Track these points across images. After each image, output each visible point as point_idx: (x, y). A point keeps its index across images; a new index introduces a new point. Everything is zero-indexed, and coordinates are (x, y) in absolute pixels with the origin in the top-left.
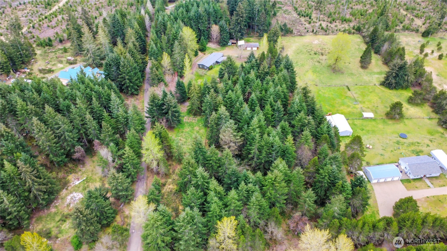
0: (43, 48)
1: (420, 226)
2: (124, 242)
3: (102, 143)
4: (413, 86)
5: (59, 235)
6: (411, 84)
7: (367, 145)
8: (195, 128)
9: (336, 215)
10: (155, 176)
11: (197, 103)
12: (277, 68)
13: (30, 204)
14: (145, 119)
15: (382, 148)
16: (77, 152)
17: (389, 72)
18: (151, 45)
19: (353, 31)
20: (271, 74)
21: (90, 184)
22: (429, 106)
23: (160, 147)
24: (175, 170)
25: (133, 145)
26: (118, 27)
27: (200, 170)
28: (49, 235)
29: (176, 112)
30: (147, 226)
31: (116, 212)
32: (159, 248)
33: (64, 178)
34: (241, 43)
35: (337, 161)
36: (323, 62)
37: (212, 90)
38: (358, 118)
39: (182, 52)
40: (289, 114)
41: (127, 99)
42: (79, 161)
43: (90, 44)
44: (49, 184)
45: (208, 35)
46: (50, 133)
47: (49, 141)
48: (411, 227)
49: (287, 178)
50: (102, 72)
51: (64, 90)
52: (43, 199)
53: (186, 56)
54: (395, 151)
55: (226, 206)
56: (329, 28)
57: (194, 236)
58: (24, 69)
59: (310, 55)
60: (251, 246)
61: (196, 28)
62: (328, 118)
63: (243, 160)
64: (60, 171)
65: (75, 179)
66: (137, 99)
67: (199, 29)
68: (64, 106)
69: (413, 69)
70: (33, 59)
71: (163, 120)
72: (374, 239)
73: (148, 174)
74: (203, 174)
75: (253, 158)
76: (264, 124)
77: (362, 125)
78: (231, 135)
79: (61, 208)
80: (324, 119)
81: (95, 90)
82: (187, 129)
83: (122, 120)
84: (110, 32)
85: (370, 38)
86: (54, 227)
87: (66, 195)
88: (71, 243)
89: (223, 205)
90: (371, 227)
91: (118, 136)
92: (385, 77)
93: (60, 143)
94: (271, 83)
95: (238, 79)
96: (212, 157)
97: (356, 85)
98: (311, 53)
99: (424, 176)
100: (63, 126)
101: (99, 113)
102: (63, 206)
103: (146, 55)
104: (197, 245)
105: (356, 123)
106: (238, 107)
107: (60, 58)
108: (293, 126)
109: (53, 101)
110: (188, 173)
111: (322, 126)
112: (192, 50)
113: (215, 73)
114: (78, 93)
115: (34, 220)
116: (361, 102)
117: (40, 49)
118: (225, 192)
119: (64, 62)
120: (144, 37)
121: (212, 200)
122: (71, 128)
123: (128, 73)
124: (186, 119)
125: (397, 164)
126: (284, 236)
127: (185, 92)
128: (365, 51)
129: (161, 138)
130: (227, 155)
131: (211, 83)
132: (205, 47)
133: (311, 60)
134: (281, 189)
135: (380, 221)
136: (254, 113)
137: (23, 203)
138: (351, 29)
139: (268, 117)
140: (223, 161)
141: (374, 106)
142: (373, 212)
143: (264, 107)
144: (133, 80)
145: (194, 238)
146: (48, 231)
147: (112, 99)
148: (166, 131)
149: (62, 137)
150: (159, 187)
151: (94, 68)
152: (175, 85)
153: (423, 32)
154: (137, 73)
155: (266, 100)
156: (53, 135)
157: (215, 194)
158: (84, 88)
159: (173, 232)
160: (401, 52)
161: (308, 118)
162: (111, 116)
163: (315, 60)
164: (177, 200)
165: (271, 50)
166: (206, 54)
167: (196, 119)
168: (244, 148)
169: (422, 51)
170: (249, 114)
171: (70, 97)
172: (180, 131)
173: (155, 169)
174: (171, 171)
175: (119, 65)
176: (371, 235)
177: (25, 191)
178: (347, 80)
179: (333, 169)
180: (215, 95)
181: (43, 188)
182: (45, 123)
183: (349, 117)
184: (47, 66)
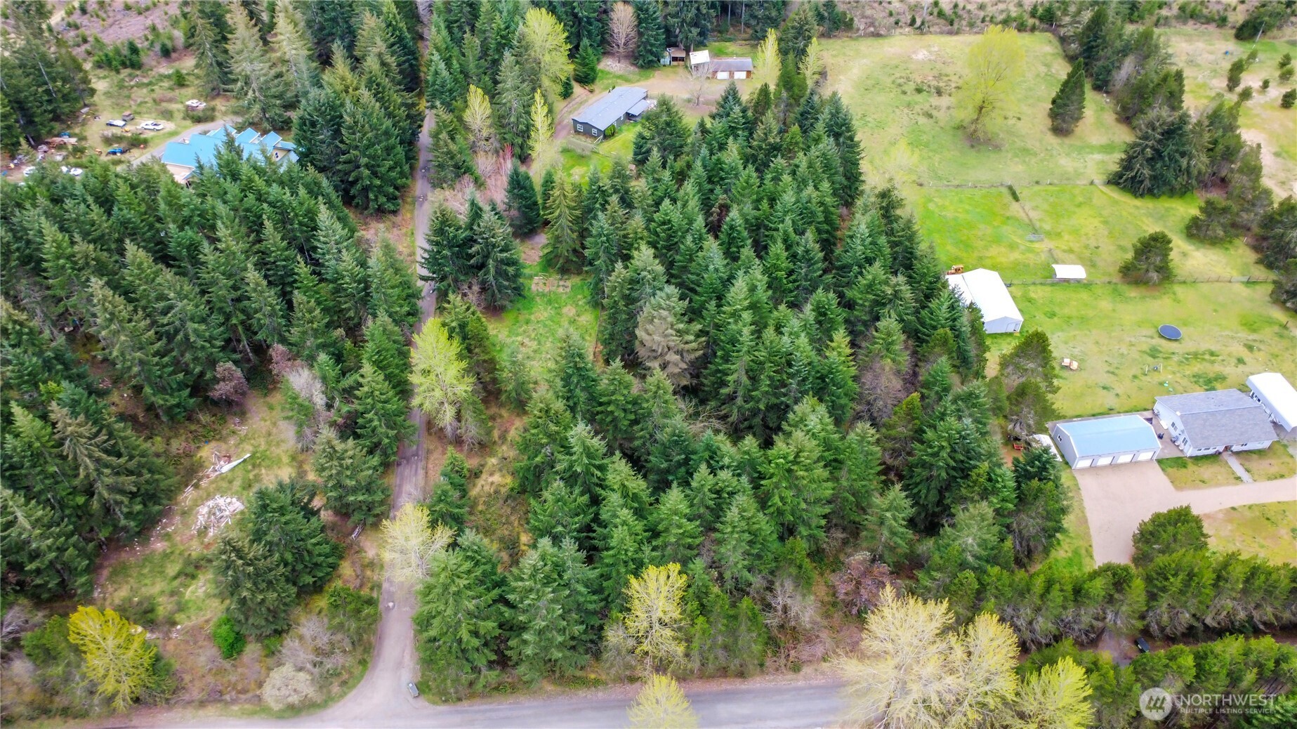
0: (113, 73)
1: (1207, 591)
2: (365, 636)
3: (296, 353)
4: (1205, 186)
5: (179, 617)
6: (1199, 182)
7: (1062, 359)
8: (565, 310)
9: (970, 559)
10: (450, 449)
11: (570, 237)
12: (805, 132)
13: (92, 530)
14: (420, 283)
15: (1108, 369)
16: (224, 380)
17: (1134, 145)
18: (434, 63)
19: (1031, 21)
20: (788, 153)
21: (263, 471)
22: (1247, 245)
23: (464, 364)
24: (506, 431)
25: (385, 358)
26: (334, 9)
27: (580, 432)
28: (150, 616)
29: (508, 264)
30: (429, 589)
31: (338, 553)
32: (463, 651)
33: (188, 455)
34: (700, 57)
35: (974, 406)
36: (941, 115)
37: (614, 199)
38: (1039, 281)
39: (526, 86)
40: (837, 268)
41: (366, 224)
42: (231, 407)
43: (251, 62)
44: (145, 471)
45: (603, 34)
46: (143, 324)
47: (140, 349)
48: (1182, 592)
49: (829, 456)
50: (291, 145)
51: (178, 198)
52: (129, 515)
53: (538, 96)
54: (1144, 378)
55: (654, 533)
56: (960, 12)
57: (563, 617)
58: (58, 135)
59: (904, 93)
60: (726, 647)
61: (566, 12)
62: (953, 280)
63: (703, 402)
64: (176, 436)
65: (219, 458)
66: (394, 225)
67: (575, 15)
68: (179, 244)
69: (1207, 137)
70: (86, 105)
71: (470, 287)
72: (1076, 627)
73: (429, 443)
74: (589, 442)
75: (732, 398)
76: (764, 299)
77: (1051, 302)
78: (670, 331)
79: (182, 541)
80: (939, 285)
81: (271, 198)
82: (541, 312)
83: (352, 287)
84: (309, 24)
85: (1081, 45)
86: (162, 592)
87: (197, 503)
88: (212, 637)
89: (645, 531)
90: (1069, 594)
91: (340, 332)
92: (1122, 160)
93: (174, 354)
94: (787, 178)
95: (689, 166)
96: (613, 393)
97: (1037, 183)
98: (905, 88)
99: (1227, 449)
100: (180, 304)
101: (284, 267)
102: (188, 533)
103: (420, 95)
104: (573, 643)
105: (1033, 295)
106: (689, 249)
107: (164, 104)
108: (849, 305)
109: (149, 230)
110: (544, 441)
111: (933, 304)
112: (555, 80)
113: (622, 147)
114: (221, 209)
115: (106, 573)
116: (1048, 234)
117: (105, 77)
118: (652, 494)
119: (178, 116)
120: (413, 39)
121: (615, 516)
122: (203, 310)
123: (367, 147)
124: (538, 283)
125: (1148, 414)
126: (819, 619)
127: (535, 203)
128: (1066, 84)
129: (465, 338)
130: (659, 388)
131: (611, 178)
132: (593, 69)
133: (906, 111)
134: (814, 486)
135: (1094, 575)
136: (735, 265)
137: (71, 527)
138: (1026, 16)
139: (776, 278)
140: (645, 405)
141: (1087, 247)
142: (1076, 552)
143: (766, 247)
144: (383, 170)
145: (565, 623)
146: (145, 605)
147: (320, 224)
148: (479, 319)
149: (179, 337)
150: (462, 480)
151: (265, 132)
152: (506, 185)
153: (1238, 25)
154: (394, 147)
155: (771, 229)
156: (152, 332)
157: (621, 501)
158: (237, 191)
159: (503, 609)
160: (1173, 85)
161: (894, 280)
162: (319, 274)
163: (917, 108)
164: (513, 518)
165: (789, 81)
166: (597, 91)
167: (568, 283)
168: (706, 368)
169: (1233, 81)
170: (722, 269)
171: (197, 219)
172: (521, 318)
173: (449, 428)
174: (496, 434)
175: (339, 125)
176: (1069, 615)
177: (74, 491)
178: (1011, 170)
179: (964, 430)
180: (621, 212)
181: (128, 482)
182: (127, 293)
183: (1012, 278)
184: (127, 128)
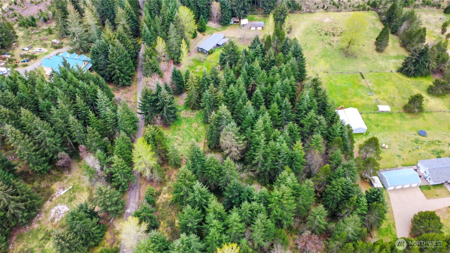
0: (26, 28)
3: (89, 150)
4: (434, 73)
6: (432, 71)
7: (382, 144)
8: (193, 125)
9: (350, 235)
10: (149, 184)
11: (196, 96)
12: (284, 55)
15: (399, 148)
16: (61, 159)
17: (408, 58)
18: (144, 28)
19: (368, 7)
20: (278, 63)
21: (77, 194)
23: (154, 153)
24: (170, 176)
25: (123, 151)
26: (107, 5)
27: (197, 185)
29: (171, 109)
31: (104, 230)
33: (48, 187)
34: (244, 21)
35: (351, 170)
36: (334, 44)
37: (212, 83)
38: (372, 112)
39: (179, 36)
41: (118, 90)
42: (65, 168)
43: (75, 27)
44: (29, 199)
45: (208, 13)
46: (28, 140)
47: (27, 150)
49: (295, 192)
50: (89, 59)
51: (43, 87)
52: (22, 217)
53: (183, 41)
54: (413, 152)
55: (226, 227)
56: (341, 3)
58: (4, 54)
59: (321, 35)
61: (194, 5)
62: (340, 114)
63: (246, 164)
64: (43, 180)
65: (60, 188)
66: (129, 90)
67: (198, 6)
68: (43, 106)
69: (436, 55)
70: (15, 42)
71: (157, 117)
73: (141, 181)
74: (201, 189)
75: (257, 164)
76: (270, 126)
77: (377, 120)
78: (233, 140)
79: (44, 224)
80: (336, 118)
81: (79, 86)
82: (184, 126)
83: (110, 121)
84: (98, 10)
85: (387, 16)
86: (36, 246)
87: (51, 208)
89: (223, 227)
92: (403, 63)
93: (41, 150)
94: (278, 75)
95: (240, 69)
96: (211, 166)
97: (371, 71)
98: (321, 33)
99: (446, 182)
100: (43, 131)
101: (85, 112)
102: (47, 220)
103: (139, 38)
105: (370, 117)
106: (240, 104)
107: (44, 41)
108: (302, 126)
109: (32, 100)
110: (184, 187)
111: (334, 126)
112: (190, 33)
113: (215, 58)
114: (60, 92)
115: (14, 238)
116: (376, 92)
117: (22, 30)
118: (226, 211)
119: (49, 46)
120: (137, 16)
121: (211, 222)
122: (52, 133)
123: (118, 62)
124: (183, 114)
125: (415, 167)
127: (183, 82)
128: (381, 33)
129: (154, 141)
130: (229, 164)
131: (211, 74)
132: (204, 27)
133: (321, 42)
134: (289, 206)
136: (258, 112)
138: (366, 5)
139: (274, 117)
140: (223, 170)
141: (390, 98)
142: (389, 226)
143: (270, 103)
144: (124, 70)
148: (160, 133)
149: (43, 144)
150: (153, 198)
151: (81, 53)
152: (171, 75)
153: (445, 8)
154: (129, 61)
155: (271, 95)
157: (214, 216)
158: (66, 83)
160: (422, 33)
161: (319, 117)
162: (98, 115)
163: (326, 42)
164: (172, 213)
165: (278, 33)
166: (206, 35)
167: (195, 114)
168: (247, 153)
169: (444, 31)
171: (50, 95)
172: (177, 128)
173: (148, 176)
174: (166, 177)
175: (107, 54)
178: (361, 66)
179: (347, 182)
180: (215, 89)
182: (22, 128)
183: (362, 110)
184: (29, 51)
